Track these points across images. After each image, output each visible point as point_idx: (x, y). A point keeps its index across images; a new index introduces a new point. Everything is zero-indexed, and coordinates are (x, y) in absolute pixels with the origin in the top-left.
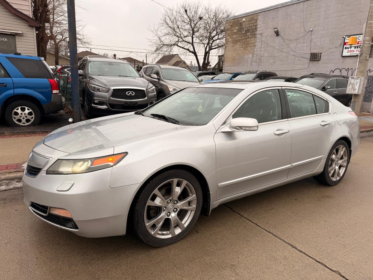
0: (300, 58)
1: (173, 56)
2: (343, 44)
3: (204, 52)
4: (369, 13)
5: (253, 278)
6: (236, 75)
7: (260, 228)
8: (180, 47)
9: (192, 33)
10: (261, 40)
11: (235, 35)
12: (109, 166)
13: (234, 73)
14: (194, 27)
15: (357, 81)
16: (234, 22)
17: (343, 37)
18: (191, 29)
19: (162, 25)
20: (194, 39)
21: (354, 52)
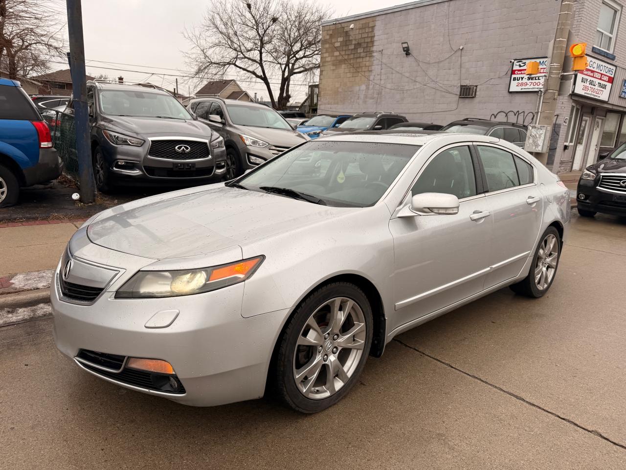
0: (444, 94)
1: (227, 83)
2: (510, 72)
3: (281, 78)
4: (558, 26)
5: (478, 452)
6: (342, 119)
7: (458, 372)
8: (240, 68)
9: (259, 44)
10: (382, 62)
11: (337, 51)
12: (239, 280)
13: (339, 116)
14: (263, 35)
15: (541, 132)
16: (335, 29)
17: (511, 62)
18: (258, 37)
19: (207, 28)
20: (264, 55)
21: (528, 86)
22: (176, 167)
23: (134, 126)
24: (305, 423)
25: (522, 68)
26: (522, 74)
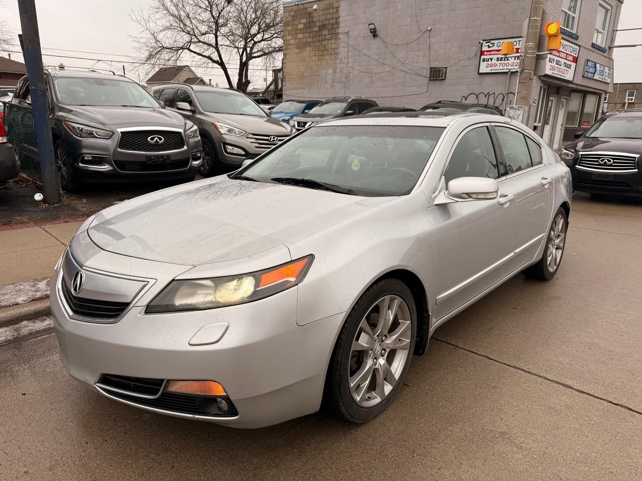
0: (413, 76)
1: (180, 68)
2: (479, 53)
3: (239, 62)
4: (532, 5)
5: (547, 448)
6: (311, 105)
7: (498, 363)
8: (195, 53)
9: (214, 27)
10: (348, 44)
11: (301, 33)
13: (308, 101)
14: (218, 17)
15: (519, 113)
16: (298, 10)
17: (480, 43)
18: (212, 20)
19: (157, 10)
20: (219, 38)
21: (497, 67)
22: (150, 160)
23: (99, 116)
24: (360, 434)
25: (490, 49)
26: (491, 54)
